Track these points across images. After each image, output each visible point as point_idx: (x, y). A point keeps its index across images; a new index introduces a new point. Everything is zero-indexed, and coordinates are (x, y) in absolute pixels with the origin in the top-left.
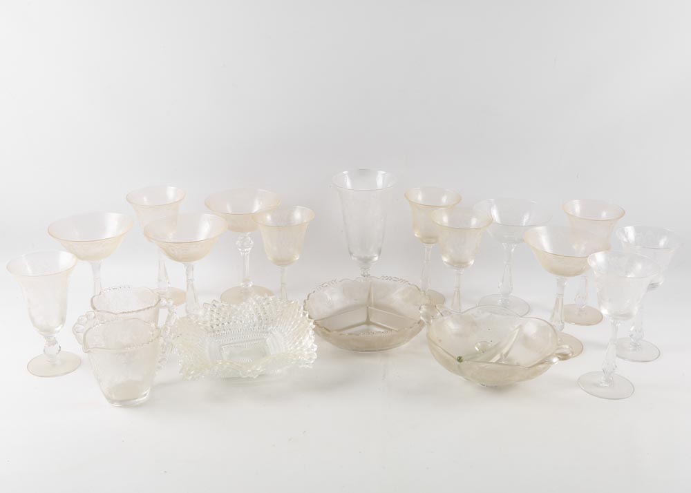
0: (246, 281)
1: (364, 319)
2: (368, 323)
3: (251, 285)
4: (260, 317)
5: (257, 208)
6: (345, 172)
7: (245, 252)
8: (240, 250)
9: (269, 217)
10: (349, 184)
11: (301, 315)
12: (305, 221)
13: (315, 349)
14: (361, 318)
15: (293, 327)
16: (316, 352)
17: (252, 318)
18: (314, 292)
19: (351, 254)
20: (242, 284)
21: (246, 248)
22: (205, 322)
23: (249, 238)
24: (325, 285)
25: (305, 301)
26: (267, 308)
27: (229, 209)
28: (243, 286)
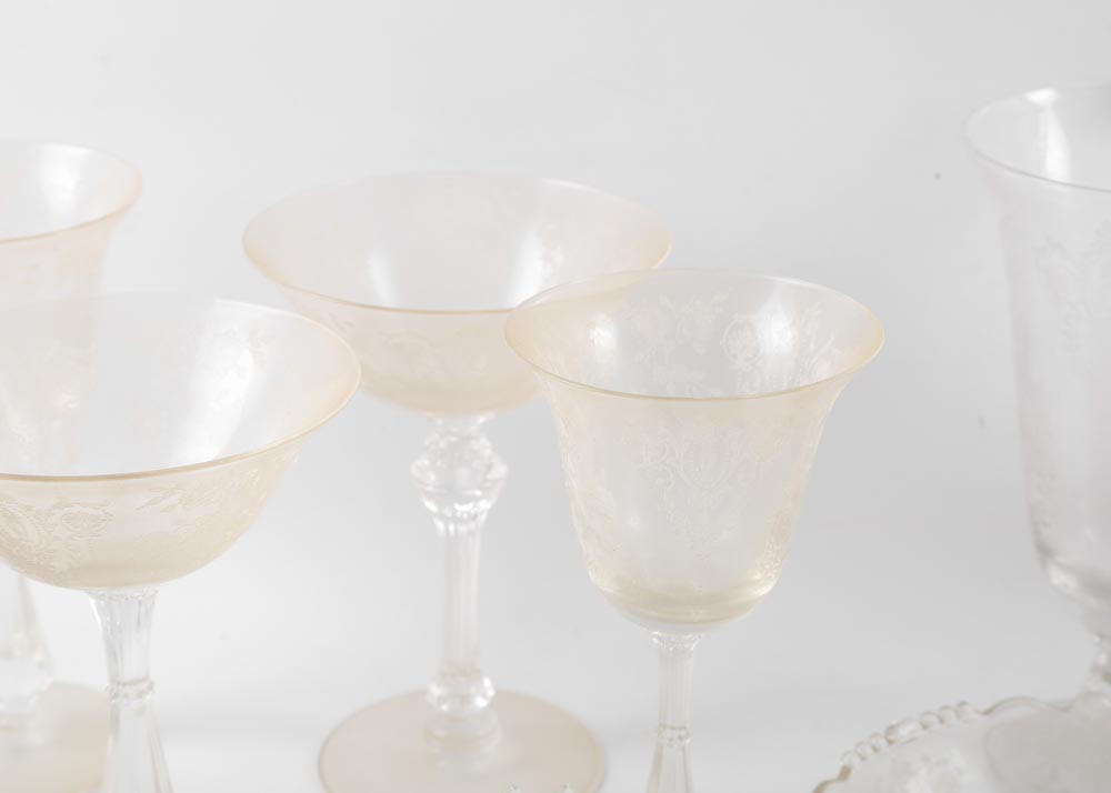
0: (460, 673)
3: (481, 703)
5: (531, 280)
6: (1042, 96)
7: (457, 520)
8: (431, 506)
9: (604, 336)
10: (1056, 161)
12: (823, 371)
18: (845, 773)
19: (1045, 552)
20: (436, 691)
21: (464, 500)
23: (484, 446)
24: (904, 732)
27: (381, 283)
28: (441, 700)
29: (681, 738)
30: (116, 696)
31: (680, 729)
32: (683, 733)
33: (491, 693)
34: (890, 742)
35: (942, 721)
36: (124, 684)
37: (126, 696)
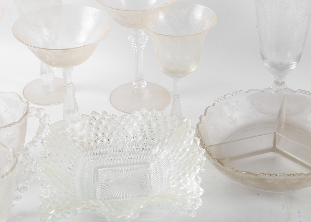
1: (270, 144)
2: (274, 149)
4: (145, 135)
11: (192, 142)
13: (201, 194)
14: (266, 142)
15: (180, 155)
16: (201, 197)
17: (136, 137)
18: (214, 105)
22: (81, 138)
24: (228, 96)
25: (200, 118)
26: (154, 125)
28: (135, 86)
29: (178, 98)
30: (66, 87)
31: (178, 96)
32: (178, 97)
33: (146, 84)
34: (224, 98)
35: (236, 94)
36: (67, 84)
37: (68, 87)
